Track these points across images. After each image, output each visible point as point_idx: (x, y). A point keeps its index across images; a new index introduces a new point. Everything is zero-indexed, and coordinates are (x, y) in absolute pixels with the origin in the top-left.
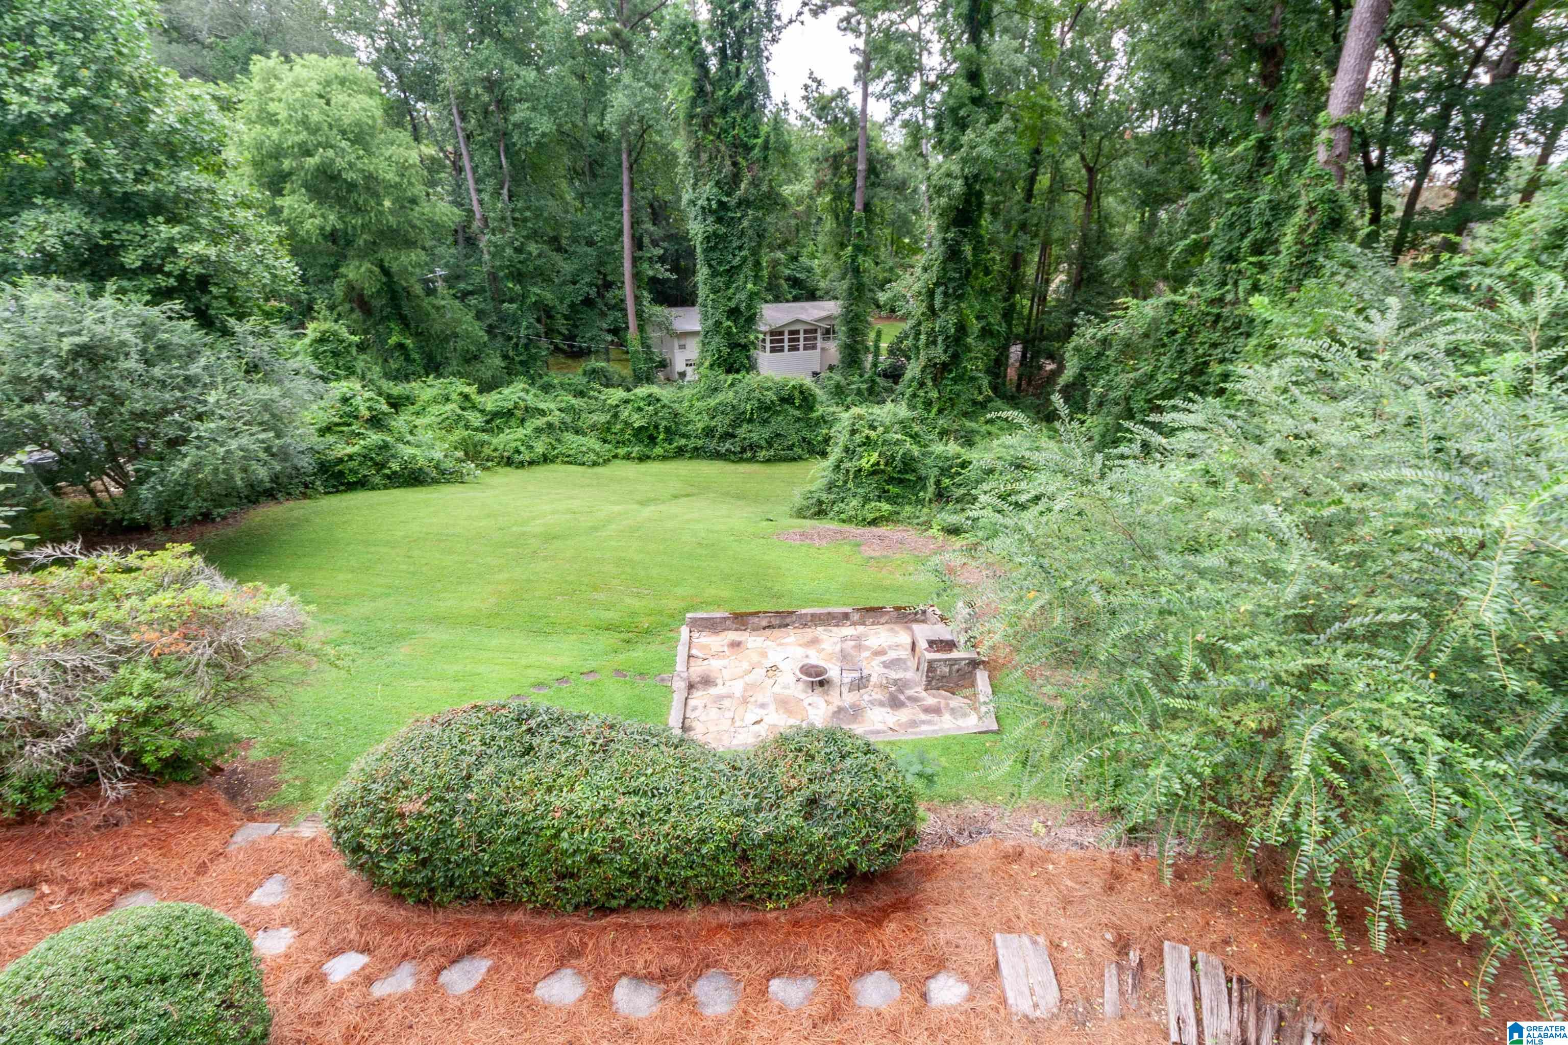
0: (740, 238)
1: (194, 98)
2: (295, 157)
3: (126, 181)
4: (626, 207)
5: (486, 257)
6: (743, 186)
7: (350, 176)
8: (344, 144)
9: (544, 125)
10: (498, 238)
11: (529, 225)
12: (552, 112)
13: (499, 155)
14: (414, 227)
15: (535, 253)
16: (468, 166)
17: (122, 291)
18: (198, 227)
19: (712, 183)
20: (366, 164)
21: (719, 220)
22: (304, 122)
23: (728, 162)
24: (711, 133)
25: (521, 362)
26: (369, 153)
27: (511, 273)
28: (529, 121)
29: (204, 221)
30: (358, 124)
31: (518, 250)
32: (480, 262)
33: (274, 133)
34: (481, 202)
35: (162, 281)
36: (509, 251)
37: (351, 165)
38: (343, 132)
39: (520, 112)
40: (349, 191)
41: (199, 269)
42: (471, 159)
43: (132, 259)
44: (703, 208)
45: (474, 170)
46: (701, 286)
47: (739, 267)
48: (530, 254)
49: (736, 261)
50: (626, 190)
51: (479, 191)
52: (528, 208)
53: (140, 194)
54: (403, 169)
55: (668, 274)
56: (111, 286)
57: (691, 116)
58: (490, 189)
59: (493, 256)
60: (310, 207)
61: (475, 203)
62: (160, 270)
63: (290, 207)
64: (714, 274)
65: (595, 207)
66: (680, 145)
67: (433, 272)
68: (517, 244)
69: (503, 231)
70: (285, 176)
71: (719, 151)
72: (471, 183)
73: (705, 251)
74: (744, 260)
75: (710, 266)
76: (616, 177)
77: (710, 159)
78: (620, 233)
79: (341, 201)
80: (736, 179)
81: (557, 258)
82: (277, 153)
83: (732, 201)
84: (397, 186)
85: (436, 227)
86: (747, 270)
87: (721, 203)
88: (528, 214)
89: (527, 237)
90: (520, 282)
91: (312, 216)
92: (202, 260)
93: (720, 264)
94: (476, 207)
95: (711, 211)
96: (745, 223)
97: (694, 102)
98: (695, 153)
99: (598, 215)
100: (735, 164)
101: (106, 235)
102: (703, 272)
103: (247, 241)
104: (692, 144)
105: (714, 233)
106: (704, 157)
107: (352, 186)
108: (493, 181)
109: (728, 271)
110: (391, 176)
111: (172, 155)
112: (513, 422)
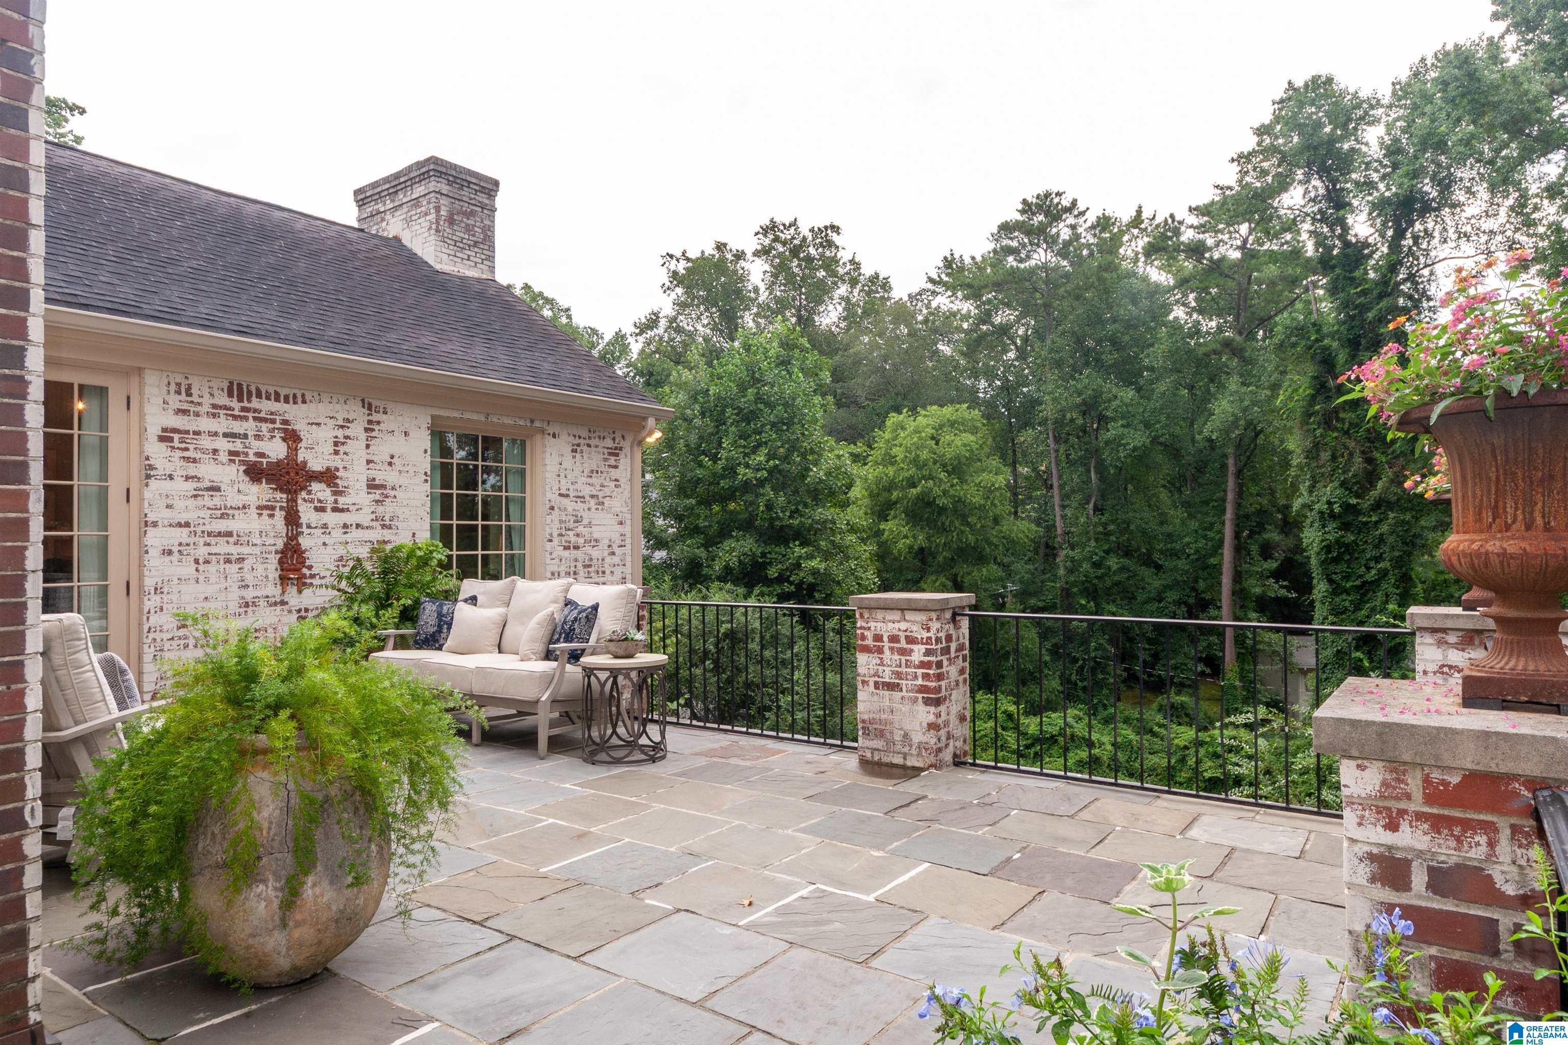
0: (1377, 546)
1: (839, 457)
2: (903, 489)
3: (785, 518)
4: (1229, 515)
5: (1061, 572)
6: (1380, 485)
7: (940, 502)
8: (943, 475)
9: (1137, 439)
10: (1076, 554)
11: (1113, 538)
12: (1147, 425)
13: (1089, 471)
14: (990, 544)
15: (1115, 567)
16: (1056, 485)
17: (762, 594)
18: (818, 548)
19: (1336, 484)
20: (959, 491)
21: (1346, 527)
22: (915, 462)
23: (1358, 459)
24: (1336, 429)
25: (1084, 689)
26: (962, 481)
27: (1086, 589)
28: (1122, 436)
29: (823, 543)
30: (957, 458)
31: (1097, 565)
32: (1055, 578)
33: (891, 471)
34: (1063, 517)
35: (788, 588)
36: (1086, 566)
37: (945, 492)
38: (944, 466)
39: (1113, 430)
40: (940, 514)
41: (811, 579)
42: (1060, 477)
43: (773, 572)
44: (1321, 513)
45: (1061, 487)
46: (1317, 605)
47: (1376, 583)
48: (1109, 568)
49: (1372, 575)
50: (1230, 496)
51: (1063, 507)
52: (1113, 521)
53: (790, 526)
54: (989, 491)
55: (1283, 592)
56: (757, 591)
57: (1308, 414)
58: (1074, 504)
59: (1071, 571)
60: (905, 530)
61: (1058, 519)
62: (787, 580)
63: (891, 531)
64: (1336, 590)
65: (1191, 516)
66: (1295, 443)
67: (1005, 587)
68: (1095, 558)
69: (1083, 546)
70: (891, 505)
71: (1347, 448)
72: (1057, 500)
73: (1323, 563)
74: (1384, 574)
75: (1330, 581)
76: (1220, 485)
77: (1334, 458)
78: (1221, 542)
79: (931, 523)
80: (1371, 477)
81: (1146, 572)
82: (891, 486)
83: (1366, 505)
84: (981, 507)
85: (1011, 545)
86: (1388, 585)
87: (1348, 508)
88: (1112, 527)
89: (1107, 552)
90: (1095, 599)
91: (906, 537)
92: (815, 572)
93: (1347, 578)
94: (1059, 523)
95: (1333, 516)
96: (1384, 528)
97: (1313, 399)
98: (1312, 453)
99: (1194, 525)
100: (1370, 460)
101: (763, 555)
102: (1320, 588)
103: (847, 558)
104: (1308, 443)
105: (1337, 541)
106: (1325, 456)
107: (942, 510)
108: (1079, 496)
109: (1357, 588)
110: (977, 500)
111: (815, 498)
112: (1055, 750)
